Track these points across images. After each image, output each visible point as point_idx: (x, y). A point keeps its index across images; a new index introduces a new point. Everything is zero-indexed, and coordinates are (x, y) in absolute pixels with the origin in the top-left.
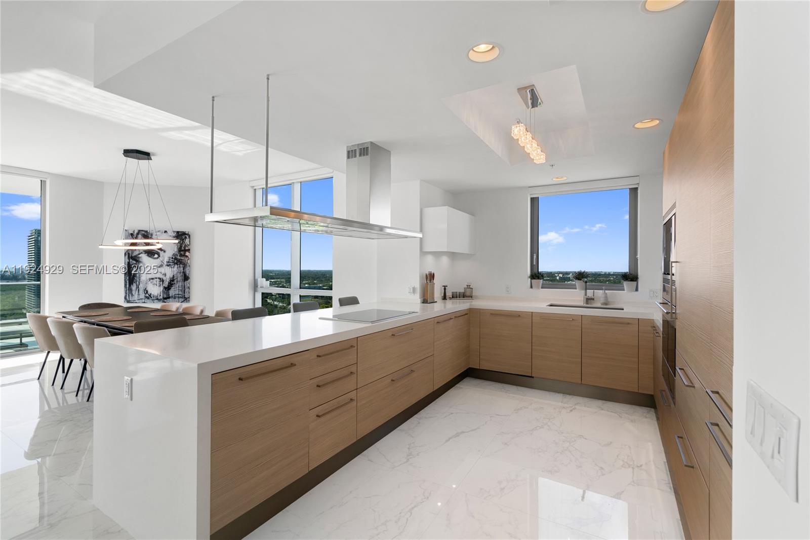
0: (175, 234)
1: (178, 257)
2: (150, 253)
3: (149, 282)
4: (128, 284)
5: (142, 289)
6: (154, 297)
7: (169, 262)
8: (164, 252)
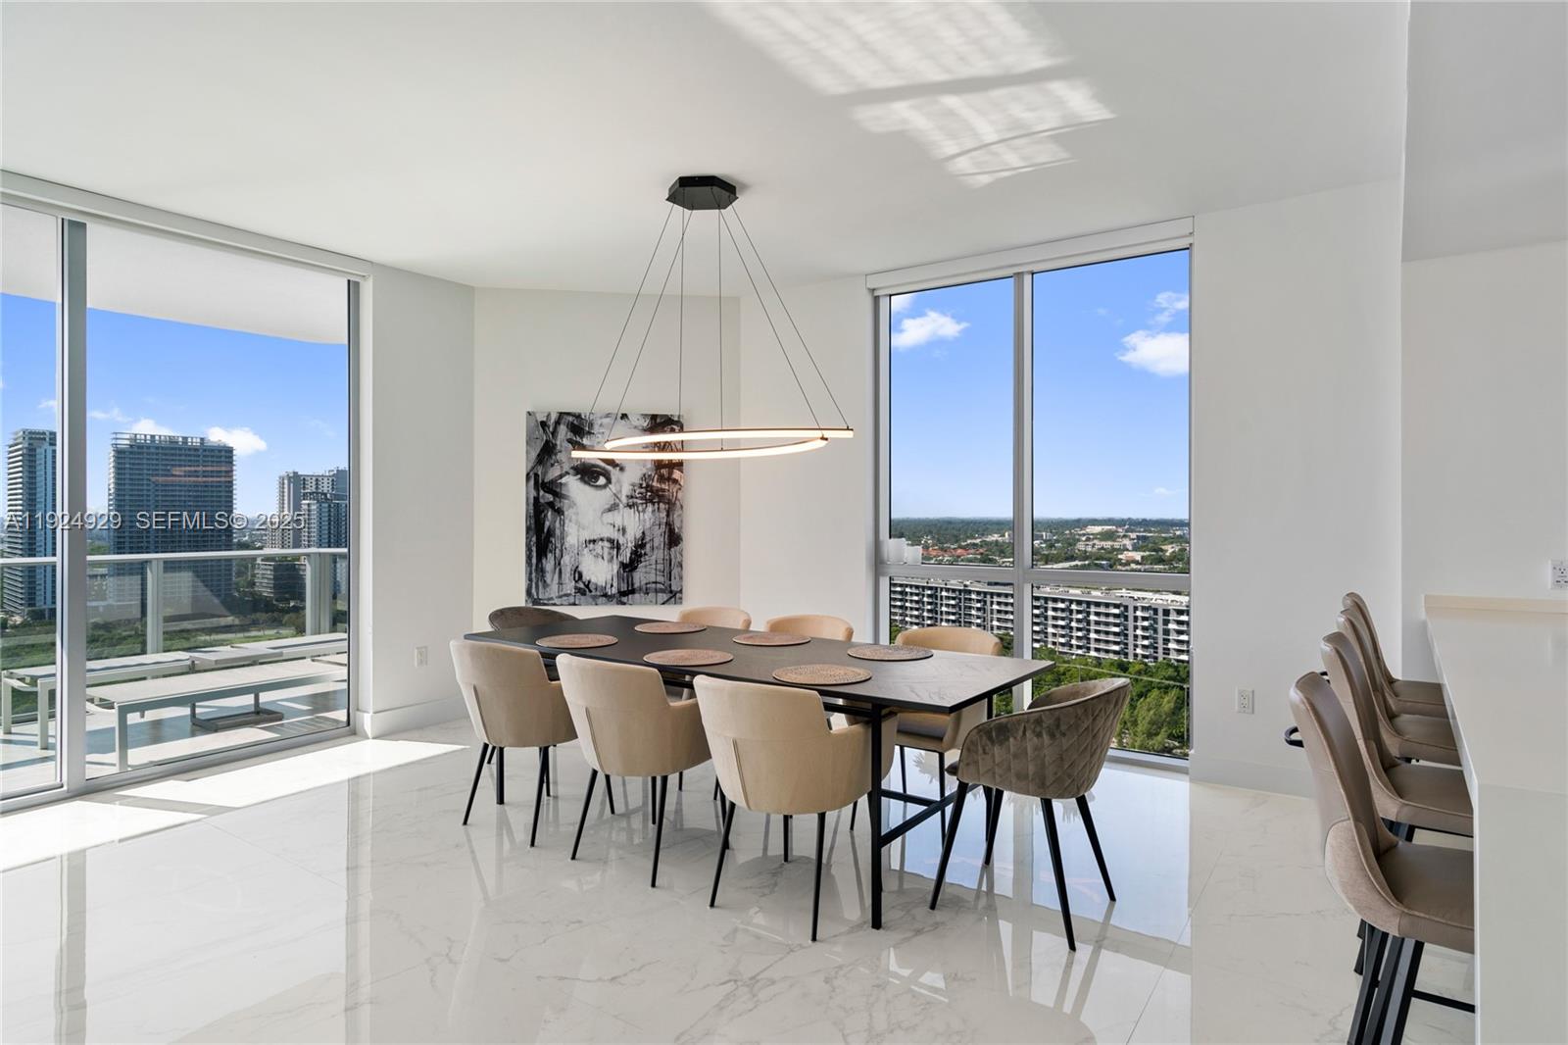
0: (645, 423)
1: (655, 484)
2: (588, 473)
3: (586, 550)
4: (534, 554)
5: (569, 570)
6: (596, 589)
7: (632, 497)
8: (622, 469)
